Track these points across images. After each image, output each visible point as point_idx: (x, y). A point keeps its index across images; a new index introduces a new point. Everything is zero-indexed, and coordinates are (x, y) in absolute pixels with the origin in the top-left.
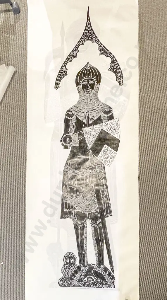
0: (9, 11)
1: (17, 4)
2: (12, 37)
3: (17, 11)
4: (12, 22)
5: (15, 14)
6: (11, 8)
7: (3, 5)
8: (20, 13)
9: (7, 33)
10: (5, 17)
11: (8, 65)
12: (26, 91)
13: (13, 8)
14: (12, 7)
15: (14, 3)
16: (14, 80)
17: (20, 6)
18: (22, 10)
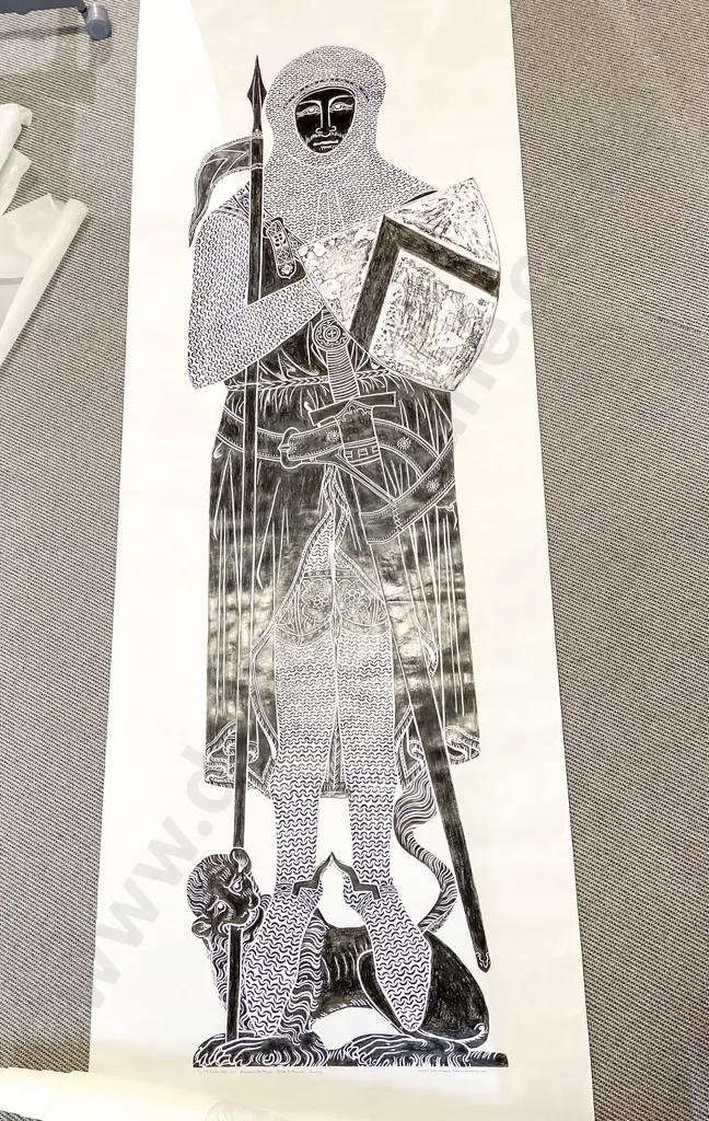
0: (74, 30)
1: (102, 9)
2: (81, 108)
3: (101, 31)
4: (83, 63)
5: (94, 39)
6: (81, 21)
7: (55, 12)
8: (110, 35)
9: (64, 97)
10: (59, 49)
11: (62, 197)
12: (125, 283)
13: (88, 21)
14: (85, 18)
15: (91, 7)
16: (80, 247)
17: (111, 16)
18: (119, 27)
